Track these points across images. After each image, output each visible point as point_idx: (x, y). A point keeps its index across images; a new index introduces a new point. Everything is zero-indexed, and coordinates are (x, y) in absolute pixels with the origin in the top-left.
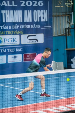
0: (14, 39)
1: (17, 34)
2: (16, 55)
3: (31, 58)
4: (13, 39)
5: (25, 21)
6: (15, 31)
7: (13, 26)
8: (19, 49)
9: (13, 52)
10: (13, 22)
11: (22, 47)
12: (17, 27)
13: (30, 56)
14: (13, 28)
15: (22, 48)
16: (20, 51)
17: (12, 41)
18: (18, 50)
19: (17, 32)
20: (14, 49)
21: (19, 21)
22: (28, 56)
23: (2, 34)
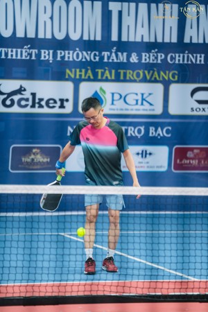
0: (145, 96)
1: (156, 81)
2: (149, 148)
3: (199, 162)
4: (143, 94)
5: (187, 40)
6: (151, 72)
7: (144, 54)
8: (159, 129)
9: (139, 136)
10: (147, 43)
11: (169, 124)
12: (157, 58)
13: (197, 154)
14: (143, 61)
15: (170, 128)
16: (161, 135)
17: (137, 101)
18: (156, 131)
19: (156, 73)
20: (142, 129)
21: (167, 40)
22: (190, 154)
23: (107, 77)
